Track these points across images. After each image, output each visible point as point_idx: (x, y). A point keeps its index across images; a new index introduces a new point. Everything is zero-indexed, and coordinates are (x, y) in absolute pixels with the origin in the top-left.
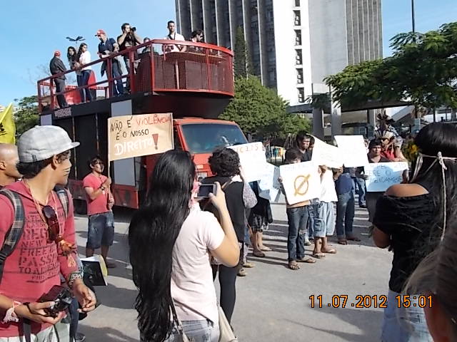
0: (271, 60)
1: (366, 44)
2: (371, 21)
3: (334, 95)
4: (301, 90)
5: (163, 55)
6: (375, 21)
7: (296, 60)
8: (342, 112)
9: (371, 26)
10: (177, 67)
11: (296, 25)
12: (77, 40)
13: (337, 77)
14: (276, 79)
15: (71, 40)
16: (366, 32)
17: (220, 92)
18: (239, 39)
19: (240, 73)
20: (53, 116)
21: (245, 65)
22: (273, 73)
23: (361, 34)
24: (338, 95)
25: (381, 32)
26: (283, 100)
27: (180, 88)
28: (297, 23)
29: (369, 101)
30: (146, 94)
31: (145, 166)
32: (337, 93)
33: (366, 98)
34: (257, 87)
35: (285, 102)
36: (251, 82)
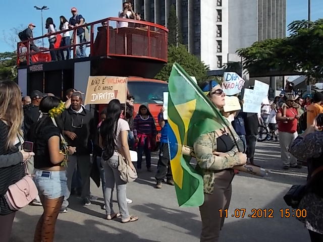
0: (196, 32)
1: (273, 24)
2: (277, 5)
3: (244, 64)
4: (220, 58)
5: (116, 29)
6: (281, 6)
7: (216, 34)
8: (250, 77)
9: (277, 10)
10: (126, 38)
11: (218, 5)
12: (43, 8)
13: (247, 50)
14: (200, 48)
15: (38, 8)
16: (273, 14)
17: (157, 59)
18: (172, 15)
19: (172, 42)
20: (28, 70)
21: (176, 36)
22: (198, 43)
23: (269, 16)
24: (246, 64)
25: (285, 15)
26: (205, 65)
27: (127, 54)
28: (219, 4)
29: (271, 70)
30: (102, 57)
31: (98, 111)
32: (247, 63)
33: (268, 68)
34: (185, 54)
35: (206, 66)
36: (180, 50)
